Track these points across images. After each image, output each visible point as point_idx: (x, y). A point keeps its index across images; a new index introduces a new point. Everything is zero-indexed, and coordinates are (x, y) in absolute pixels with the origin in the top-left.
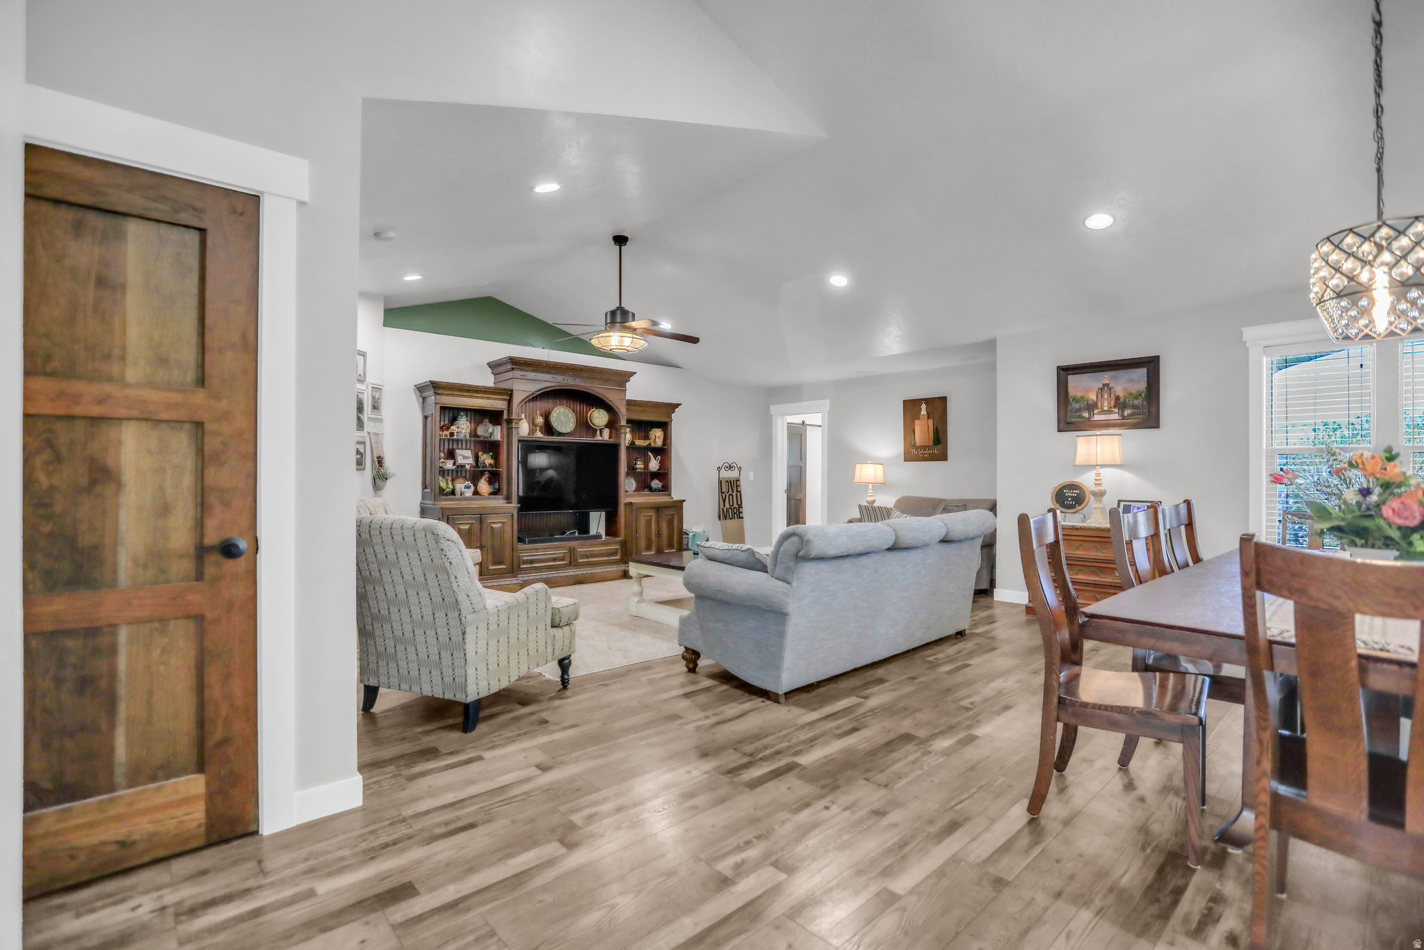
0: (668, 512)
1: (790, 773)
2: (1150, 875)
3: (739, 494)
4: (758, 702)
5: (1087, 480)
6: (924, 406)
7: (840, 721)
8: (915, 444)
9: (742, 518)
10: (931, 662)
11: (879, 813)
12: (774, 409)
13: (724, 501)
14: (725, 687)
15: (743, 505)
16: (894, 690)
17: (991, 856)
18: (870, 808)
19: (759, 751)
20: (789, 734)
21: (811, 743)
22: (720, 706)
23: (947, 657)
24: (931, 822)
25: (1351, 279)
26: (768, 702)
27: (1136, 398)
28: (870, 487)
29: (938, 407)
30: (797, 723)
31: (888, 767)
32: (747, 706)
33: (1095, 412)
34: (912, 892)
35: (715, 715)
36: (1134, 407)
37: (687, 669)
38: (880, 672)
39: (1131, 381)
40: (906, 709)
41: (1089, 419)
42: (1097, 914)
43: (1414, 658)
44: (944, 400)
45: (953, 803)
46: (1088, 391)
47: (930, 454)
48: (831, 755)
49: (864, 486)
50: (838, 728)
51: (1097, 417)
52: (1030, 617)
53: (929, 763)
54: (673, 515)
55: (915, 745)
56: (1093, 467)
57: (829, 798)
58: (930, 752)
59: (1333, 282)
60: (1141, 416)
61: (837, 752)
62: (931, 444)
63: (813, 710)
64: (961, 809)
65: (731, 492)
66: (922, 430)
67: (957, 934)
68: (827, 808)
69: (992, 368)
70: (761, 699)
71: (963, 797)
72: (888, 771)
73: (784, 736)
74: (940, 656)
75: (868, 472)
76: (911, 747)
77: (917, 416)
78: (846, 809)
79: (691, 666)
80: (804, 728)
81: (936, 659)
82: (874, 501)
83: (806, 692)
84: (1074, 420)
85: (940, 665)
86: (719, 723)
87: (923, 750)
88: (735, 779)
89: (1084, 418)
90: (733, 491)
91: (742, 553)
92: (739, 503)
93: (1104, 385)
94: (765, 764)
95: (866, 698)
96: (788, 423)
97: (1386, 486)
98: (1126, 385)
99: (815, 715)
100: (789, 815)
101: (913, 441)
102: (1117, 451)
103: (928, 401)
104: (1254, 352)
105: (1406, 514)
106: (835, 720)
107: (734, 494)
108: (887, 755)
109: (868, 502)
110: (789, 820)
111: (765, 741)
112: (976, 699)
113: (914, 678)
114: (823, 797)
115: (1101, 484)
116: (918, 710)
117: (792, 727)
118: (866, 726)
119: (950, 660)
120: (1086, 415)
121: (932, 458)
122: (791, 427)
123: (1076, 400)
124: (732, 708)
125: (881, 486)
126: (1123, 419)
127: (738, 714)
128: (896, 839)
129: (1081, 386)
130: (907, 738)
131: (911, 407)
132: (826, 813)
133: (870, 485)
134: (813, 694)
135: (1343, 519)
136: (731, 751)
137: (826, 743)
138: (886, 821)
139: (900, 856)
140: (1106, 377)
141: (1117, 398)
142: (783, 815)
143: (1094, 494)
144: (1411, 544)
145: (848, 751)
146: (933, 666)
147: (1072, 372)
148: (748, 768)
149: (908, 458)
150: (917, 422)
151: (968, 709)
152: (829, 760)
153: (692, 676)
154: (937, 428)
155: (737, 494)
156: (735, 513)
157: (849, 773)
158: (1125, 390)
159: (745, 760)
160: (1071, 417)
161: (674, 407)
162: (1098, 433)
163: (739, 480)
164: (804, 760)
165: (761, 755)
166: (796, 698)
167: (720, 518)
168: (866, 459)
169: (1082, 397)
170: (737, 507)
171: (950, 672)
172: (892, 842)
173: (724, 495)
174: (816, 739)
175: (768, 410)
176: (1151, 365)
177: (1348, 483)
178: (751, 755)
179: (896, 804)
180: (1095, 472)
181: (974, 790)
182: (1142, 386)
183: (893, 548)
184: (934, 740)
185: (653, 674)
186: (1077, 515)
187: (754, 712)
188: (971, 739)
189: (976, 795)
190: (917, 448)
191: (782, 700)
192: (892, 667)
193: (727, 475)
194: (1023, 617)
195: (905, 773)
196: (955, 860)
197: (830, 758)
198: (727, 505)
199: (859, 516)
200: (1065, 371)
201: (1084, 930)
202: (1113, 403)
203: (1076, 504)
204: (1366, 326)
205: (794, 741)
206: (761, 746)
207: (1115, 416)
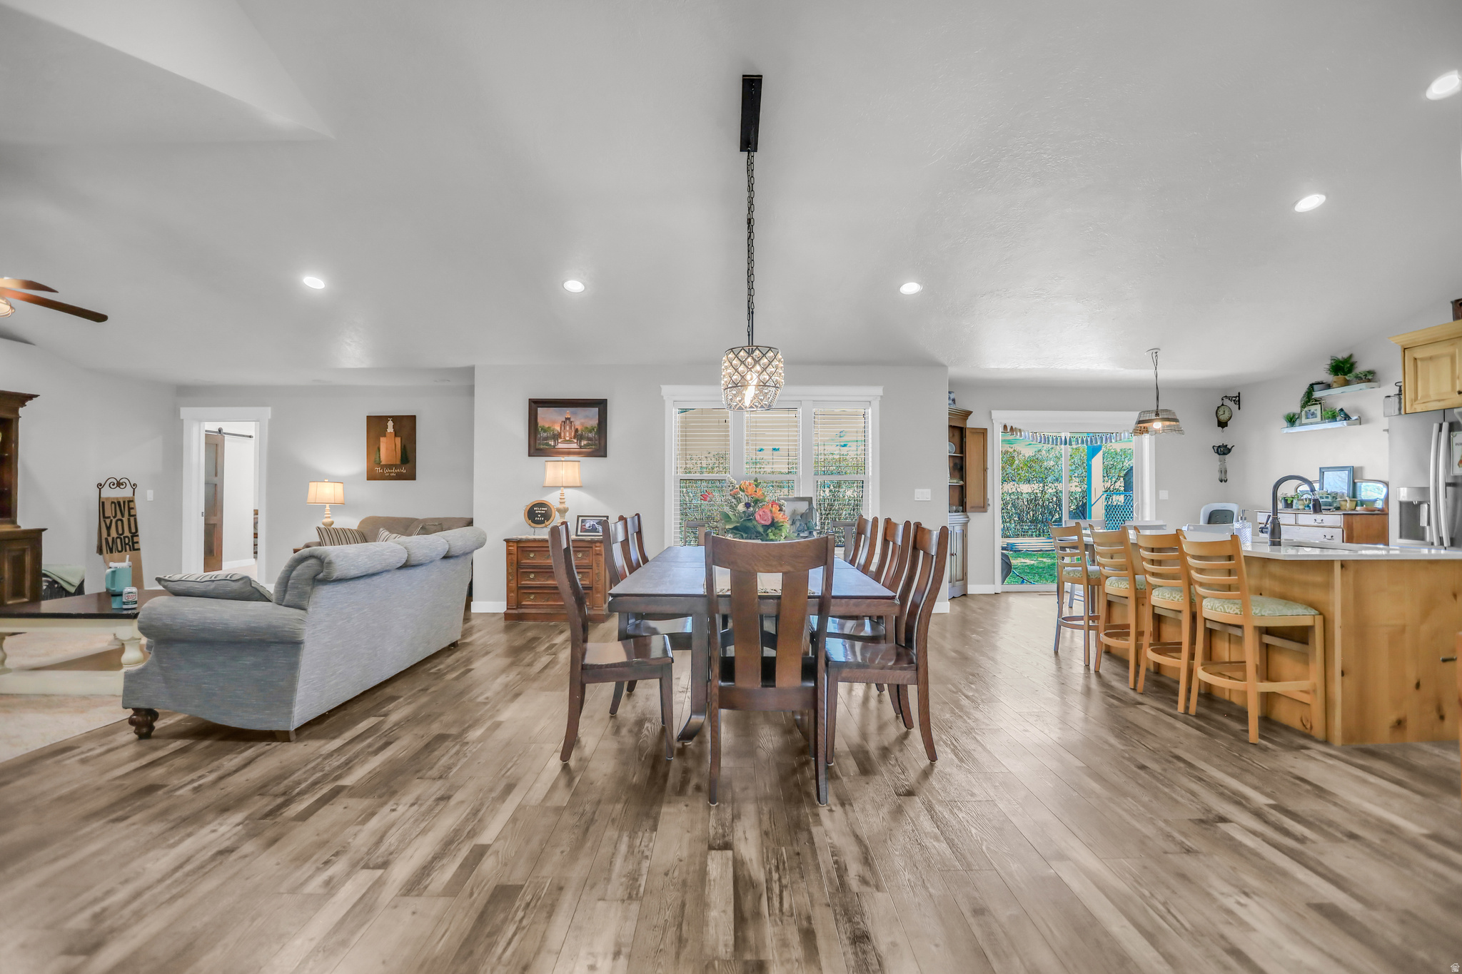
0: (16, 547)
1: (339, 796)
2: (648, 772)
3: (132, 519)
4: (261, 747)
5: (553, 499)
6: (390, 424)
7: (369, 740)
8: (380, 462)
9: (139, 549)
10: (435, 673)
11: (445, 798)
12: (185, 412)
13: (108, 528)
14: (206, 743)
15: (140, 533)
16: (410, 703)
17: (546, 796)
18: (434, 797)
19: (293, 788)
20: (318, 764)
21: (348, 766)
22: (212, 761)
23: (449, 666)
24: (491, 790)
25: (743, 377)
26: (274, 744)
27: (590, 432)
28: (328, 508)
29: (406, 426)
30: (322, 753)
31: (435, 763)
32: (250, 753)
33: (559, 441)
34: (497, 839)
35: (211, 772)
36: (589, 439)
37: (136, 736)
38: (389, 691)
39: (586, 417)
40: (429, 715)
41: (554, 446)
42: (625, 803)
43: (779, 593)
44: (413, 419)
45: (503, 772)
46: (554, 422)
47: (397, 473)
48: (374, 769)
49: (319, 508)
50: (369, 746)
51: (560, 446)
52: (508, 622)
53: (470, 751)
54: (24, 551)
55: (452, 741)
56: (558, 487)
57: (391, 803)
58: (467, 743)
59: (734, 377)
60: (594, 447)
61: (379, 765)
62: (398, 462)
63: (334, 738)
64: (511, 774)
65: (119, 516)
66: (389, 448)
67: (542, 850)
68: (394, 810)
69: (470, 391)
70: (265, 743)
71: (509, 766)
72: (437, 766)
73: (314, 768)
74: (441, 667)
75: (325, 492)
76: (448, 743)
77: (383, 433)
78: (413, 805)
79: (145, 730)
80: (332, 756)
81: (439, 670)
82: (332, 523)
83: (318, 725)
84: (542, 447)
85: (445, 674)
86: (221, 778)
87: (461, 743)
88: (278, 820)
89: (550, 445)
90: (123, 515)
91: (233, 584)
92: (133, 530)
93: (567, 419)
94: (306, 796)
95: (386, 715)
96: (206, 431)
97: (756, 502)
98: (583, 421)
99: (337, 743)
100: (358, 828)
101: (378, 459)
102: (577, 475)
103: (396, 419)
104: (668, 404)
105: (766, 518)
106: (363, 740)
107: (125, 520)
108: (429, 756)
109: (324, 524)
110: (360, 831)
111: (295, 777)
112: (489, 694)
113: (425, 690)
114: (385, 803)
115: (564, 503)
116: (441, 714)
117: (317, 758)
118: (397, 739)
119: (452, 668)
120: (552, 443)
121: (399, 477)
122: (208, 436)
123: (544, 430)
124: (231, 760)
125: (338, 507)
126: (581, 448)
127: (243, 763)
128: (468, 811)
129: (549, 418)
130: (441, 738)
131: (376, 424)
132: (394, 814)
133: (328, 505)
134: (325, 725)
135: (738, 522)
136: (257, 798)
137: (363, 762)
138: (453, 802)
139: (477, 820)
140: (568, 412)
141: (576, 431)
142: (352, 829)
143: (559, 510)
144: (767, 535)
145: (390, 761)
146: (439, 675)
147: (540, 405)
148: (288, 805)
149: (372, 476)
150: (382, 439)
151: (485, 704)
152: (374, 775)
153: (147, 742)
154: (404, 446)
155: (129, 520)
156: (126, 544)
157: (400, 778)
158: (582, 424)
159: (280, 800)
160: (540, 444)
161: (23, 399)
162: (563, 459)
163: (132, 501)
164: (348, 781)
165: (297, 790)
166: (307, 733)
167: (100, 551)
168: (321, 477)
169: (549, 428)
170: (129, 535)
171: (457, 678)
172: (465, 814)
173: (108, 521)
174: (351, 761)
175: (176, 413)
176: (601, 405)
177: (739, 501)
178: (284, 794)
179: (455, 788)
180: (560, 492)
181: (515, 759)
182: (594, 422)
183: (406, 566)
184: (466, 733)
185: (82, 753)
186: (545, 529)
187: (263, 757)
188: (498, 725)
189: (518, 762)
190: (383, 467)
191: (293, 737)
192: (399, 684)
193: (109, 493)
194: (502, 623)
195: (453, 764)
196: (520, 808)
197: (374, 772)
198: (114, 534)
199: (318, 540)
200: (536, 404)
201: (621, 815)
202: (573, 434)
203: (544, 520)
204: (740, 401)
205: (327, 768)
206: (291, 784)
207: (575, 446)
